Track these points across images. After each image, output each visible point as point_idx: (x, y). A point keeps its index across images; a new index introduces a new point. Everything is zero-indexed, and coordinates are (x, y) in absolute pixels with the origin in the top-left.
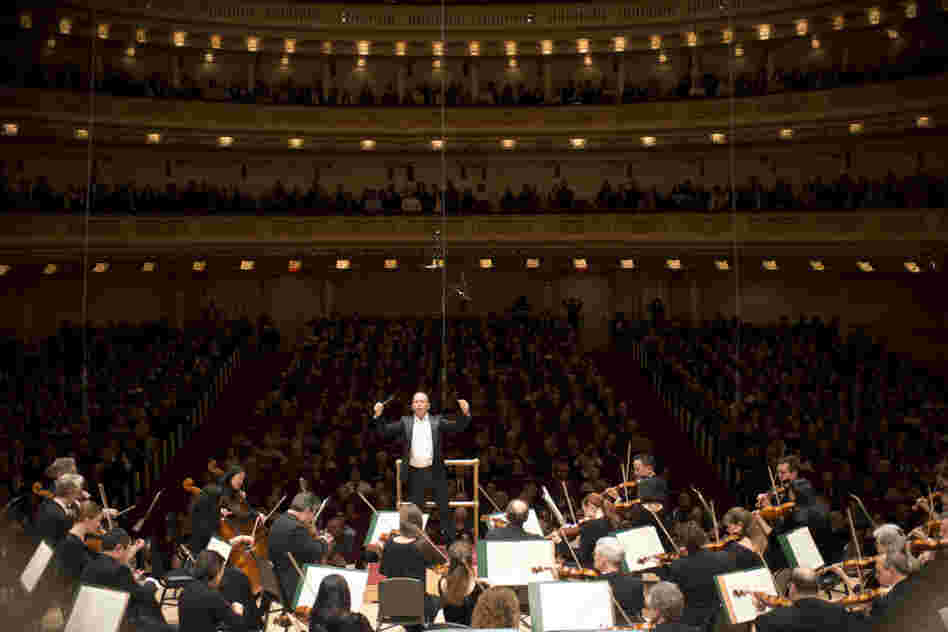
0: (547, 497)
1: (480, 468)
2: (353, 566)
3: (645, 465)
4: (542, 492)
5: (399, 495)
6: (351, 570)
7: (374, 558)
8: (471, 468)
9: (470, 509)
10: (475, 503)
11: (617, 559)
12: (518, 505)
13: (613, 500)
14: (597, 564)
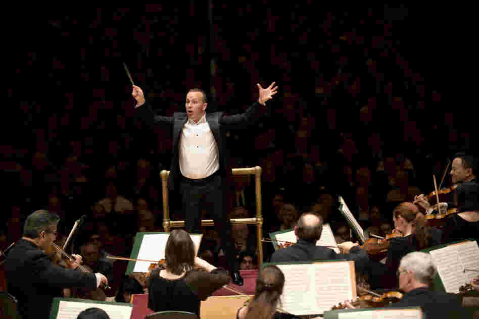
0: (345, 209)
1: (262, 177)
2: (112, 299)
3: (465, 167)
4: (339, 204)
5: (166, 212)
6: (112, 303)
7: (138, 289)
8: (252, 176)
9: (252, 228)
10: (258, 220)
11: (426, 273)
12: (310, 220)
13: (423, 211)
14: (403, 283)
